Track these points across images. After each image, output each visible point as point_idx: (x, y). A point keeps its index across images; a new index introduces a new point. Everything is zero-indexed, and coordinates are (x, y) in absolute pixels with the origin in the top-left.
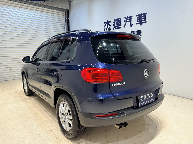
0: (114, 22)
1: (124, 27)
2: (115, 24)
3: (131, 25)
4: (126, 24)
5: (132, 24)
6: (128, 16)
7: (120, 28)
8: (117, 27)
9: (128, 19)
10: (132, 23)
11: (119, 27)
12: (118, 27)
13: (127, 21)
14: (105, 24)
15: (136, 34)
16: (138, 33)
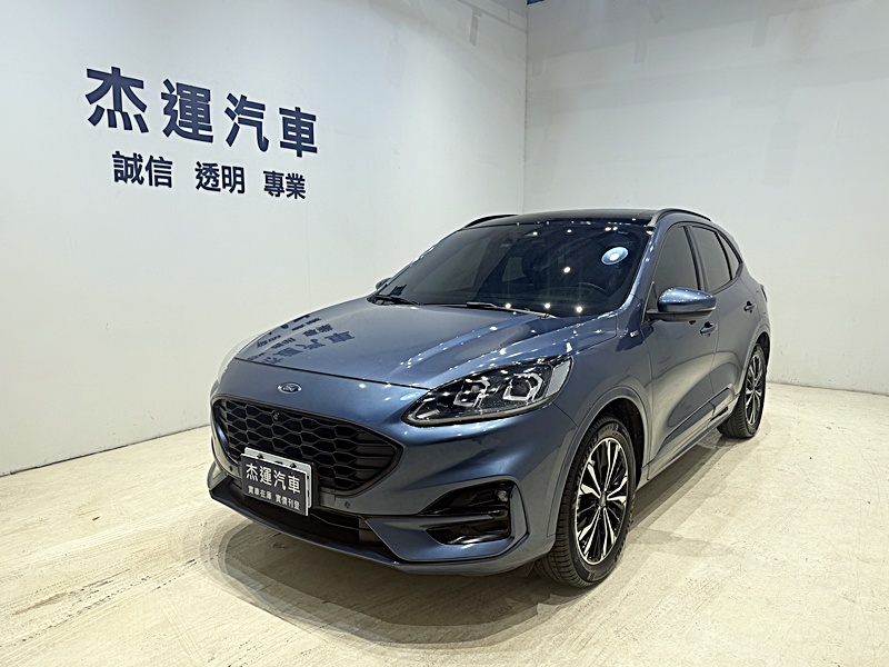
0: (164, 96)
1: (230, 141)
2: (177, 107)
3: (263, 145)
4: (236, 129)
5: (266, 141)
6: (243, 97)
7: (210, 139)
8: (190, 130)
9: (246, 111)
10: (263, 135)
11: (201, 132)
12: (196, 131)
13: (241, 116)
14: (101, 82)
15: (285, 186)
16: (292, 182)
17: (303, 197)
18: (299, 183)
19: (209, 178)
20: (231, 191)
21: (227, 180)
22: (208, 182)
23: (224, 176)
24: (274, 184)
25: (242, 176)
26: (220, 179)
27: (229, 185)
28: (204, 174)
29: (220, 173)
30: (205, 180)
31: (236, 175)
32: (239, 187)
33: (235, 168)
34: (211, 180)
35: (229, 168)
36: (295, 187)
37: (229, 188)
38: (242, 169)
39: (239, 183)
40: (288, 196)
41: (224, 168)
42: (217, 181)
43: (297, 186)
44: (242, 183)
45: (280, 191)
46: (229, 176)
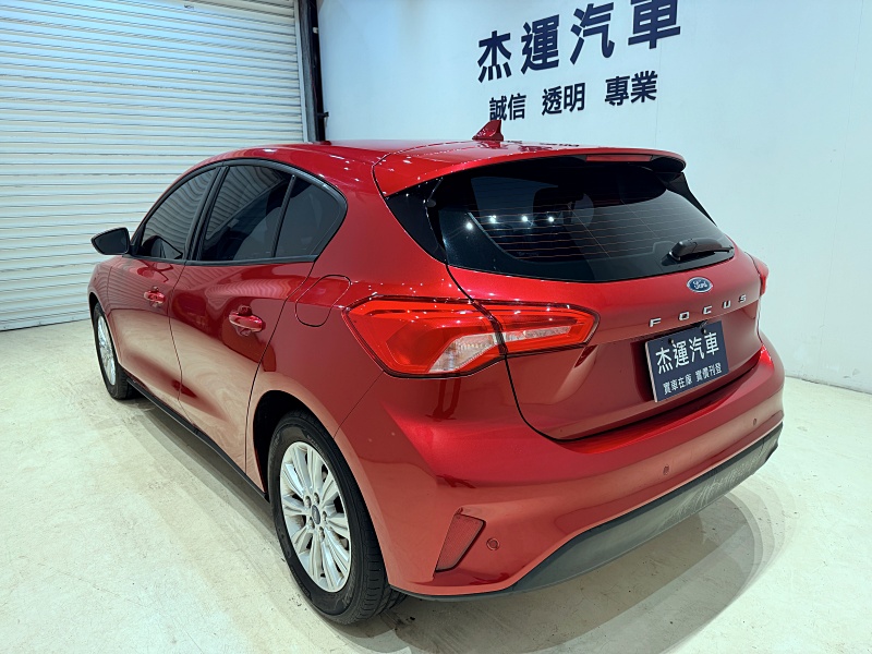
0: (523, 39)
1: (574, 59)
2: (532, 45)
3: (608, 50)
4: (581, 42)
5: (612, 44)
6: (590, 6)
7: (555, 64)
8: (540, 62)
9: (594, 19)
10: (609, 39)
11: (549, 60)
12: (545, 61)
13: (586, 28)
14: (485, 48)
15: (630, 90)
16: (640, 84)
17: (653, 98)
18: (649, 82)
19: (552, 102)
20: (571, 110)
21: (568, 100)
22: (550, 108)
23: (566, 96)
24: (617, 91)
25: (583, 92)
26: (562, 101)
27: (569, 105)
28: (549, 99)
29: (562, 95)
30: (549, 105)
31: (577, 93)
32: (579, 104)
33: (577, 86)
34: (555, 105)
35: (571, 87)
36: (644, 88)
37: (569, 107)
38: (583, 85)
39: (579, 100)
40: (633, 101)
41: (566, 88)
42: (559, 103)
43: (645, 86)
44: (582, 100)
45: (623, 96)
46: (571, 96)
